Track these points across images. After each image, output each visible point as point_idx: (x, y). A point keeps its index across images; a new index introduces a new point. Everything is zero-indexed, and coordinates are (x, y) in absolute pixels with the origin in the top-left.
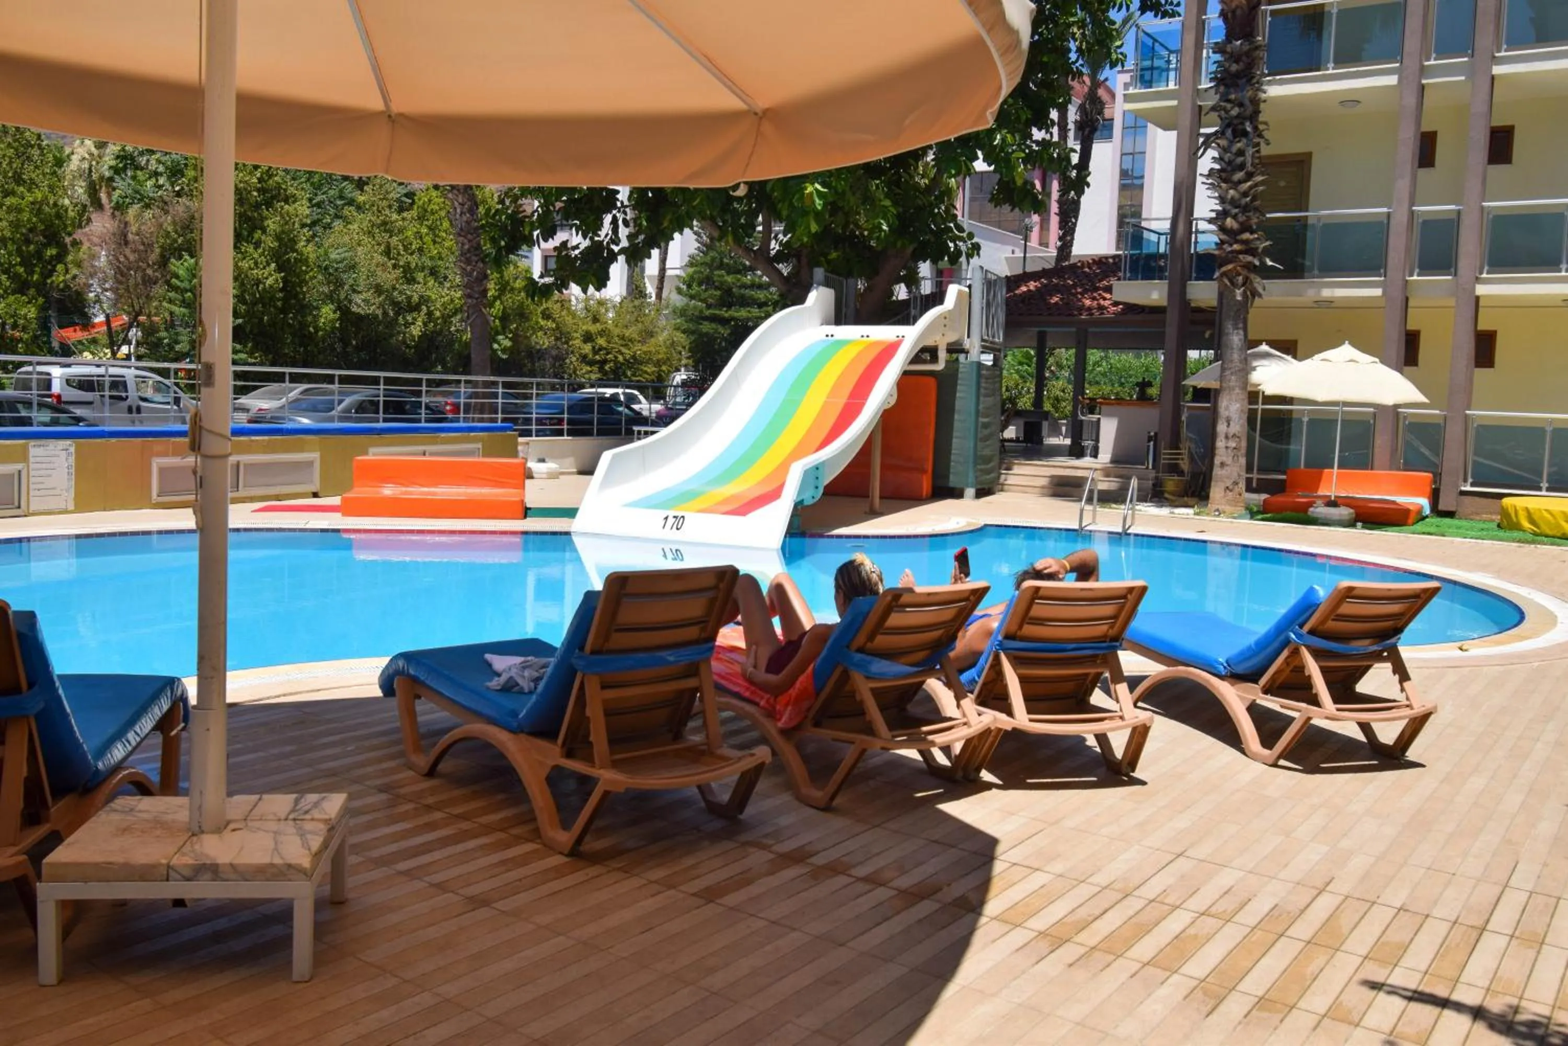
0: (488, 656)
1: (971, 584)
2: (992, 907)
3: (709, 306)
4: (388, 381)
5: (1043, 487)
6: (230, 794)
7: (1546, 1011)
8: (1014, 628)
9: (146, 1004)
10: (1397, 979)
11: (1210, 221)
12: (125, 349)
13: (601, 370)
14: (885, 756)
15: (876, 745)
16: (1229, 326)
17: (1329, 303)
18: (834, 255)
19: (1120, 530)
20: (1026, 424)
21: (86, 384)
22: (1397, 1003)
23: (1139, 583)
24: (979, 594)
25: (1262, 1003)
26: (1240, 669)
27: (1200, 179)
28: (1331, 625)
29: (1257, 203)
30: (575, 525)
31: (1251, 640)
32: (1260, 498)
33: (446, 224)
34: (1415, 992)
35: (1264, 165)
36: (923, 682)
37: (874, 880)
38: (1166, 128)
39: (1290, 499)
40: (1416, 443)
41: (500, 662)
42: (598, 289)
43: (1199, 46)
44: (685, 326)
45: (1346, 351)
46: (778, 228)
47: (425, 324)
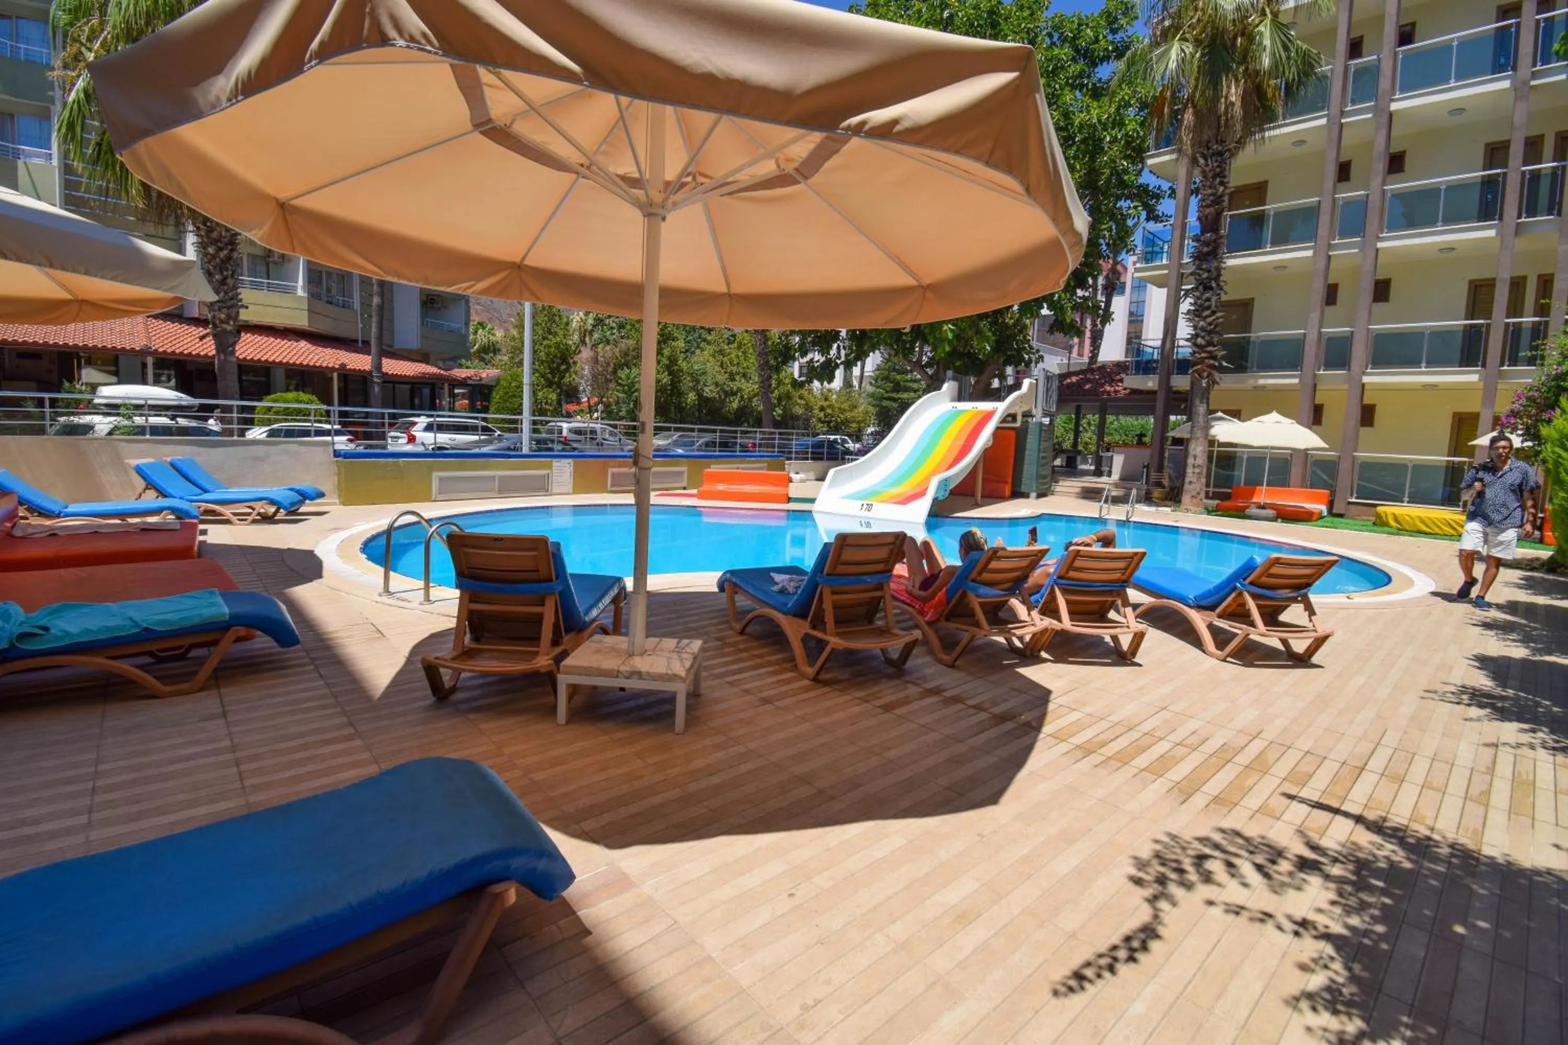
0: (772, 574)
1: (1037, 547)
2: (1047, 729)
3: (887, 392)
4: (722, 431)
5: (1077, 493)
6: (647, 637)
7: (1405, 822)
8: (1063, 572)
9: (606, 738)
10: (1304, 794)
11: (1187, 340)
12: (596, 415)
13: (828, 426)
14: (985, 640)
15: (980, 633)
16: (1197, 401)
17: (1263, 388)
18: (958, 363)
19: (1124, 519)
20: (1068, 458)
21: (578, 432)
22: (1305, 809)
23: (1142, 550)
24: (1044, 552)
25: (1216, 800)
26: (1203, 603)
27: (1181, 316)
28: (1264, 579)
29: (1217, 329)
30: (815, 507)
31: (1210, 586)
32: (1214, 503)
33: (751, 350)
34: (1317, 803)
35: (1222, 306)
36: (1008, 601)
37: (978, 708)
38: (1160, 286)
39: (1234, 504)
40: (1319, 472)
41: (778, 577)
42: (829, 383)
43: (1183, 238)
44: (874, 402)
45: (1274, 416)
46: (927, 349)
47: (739, 402)
